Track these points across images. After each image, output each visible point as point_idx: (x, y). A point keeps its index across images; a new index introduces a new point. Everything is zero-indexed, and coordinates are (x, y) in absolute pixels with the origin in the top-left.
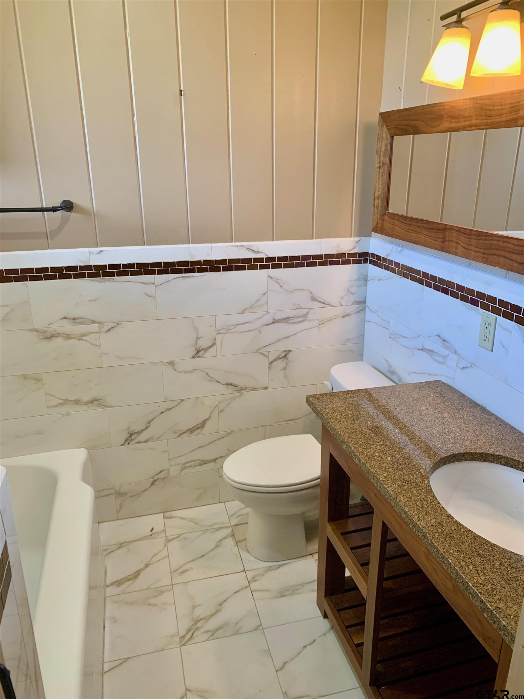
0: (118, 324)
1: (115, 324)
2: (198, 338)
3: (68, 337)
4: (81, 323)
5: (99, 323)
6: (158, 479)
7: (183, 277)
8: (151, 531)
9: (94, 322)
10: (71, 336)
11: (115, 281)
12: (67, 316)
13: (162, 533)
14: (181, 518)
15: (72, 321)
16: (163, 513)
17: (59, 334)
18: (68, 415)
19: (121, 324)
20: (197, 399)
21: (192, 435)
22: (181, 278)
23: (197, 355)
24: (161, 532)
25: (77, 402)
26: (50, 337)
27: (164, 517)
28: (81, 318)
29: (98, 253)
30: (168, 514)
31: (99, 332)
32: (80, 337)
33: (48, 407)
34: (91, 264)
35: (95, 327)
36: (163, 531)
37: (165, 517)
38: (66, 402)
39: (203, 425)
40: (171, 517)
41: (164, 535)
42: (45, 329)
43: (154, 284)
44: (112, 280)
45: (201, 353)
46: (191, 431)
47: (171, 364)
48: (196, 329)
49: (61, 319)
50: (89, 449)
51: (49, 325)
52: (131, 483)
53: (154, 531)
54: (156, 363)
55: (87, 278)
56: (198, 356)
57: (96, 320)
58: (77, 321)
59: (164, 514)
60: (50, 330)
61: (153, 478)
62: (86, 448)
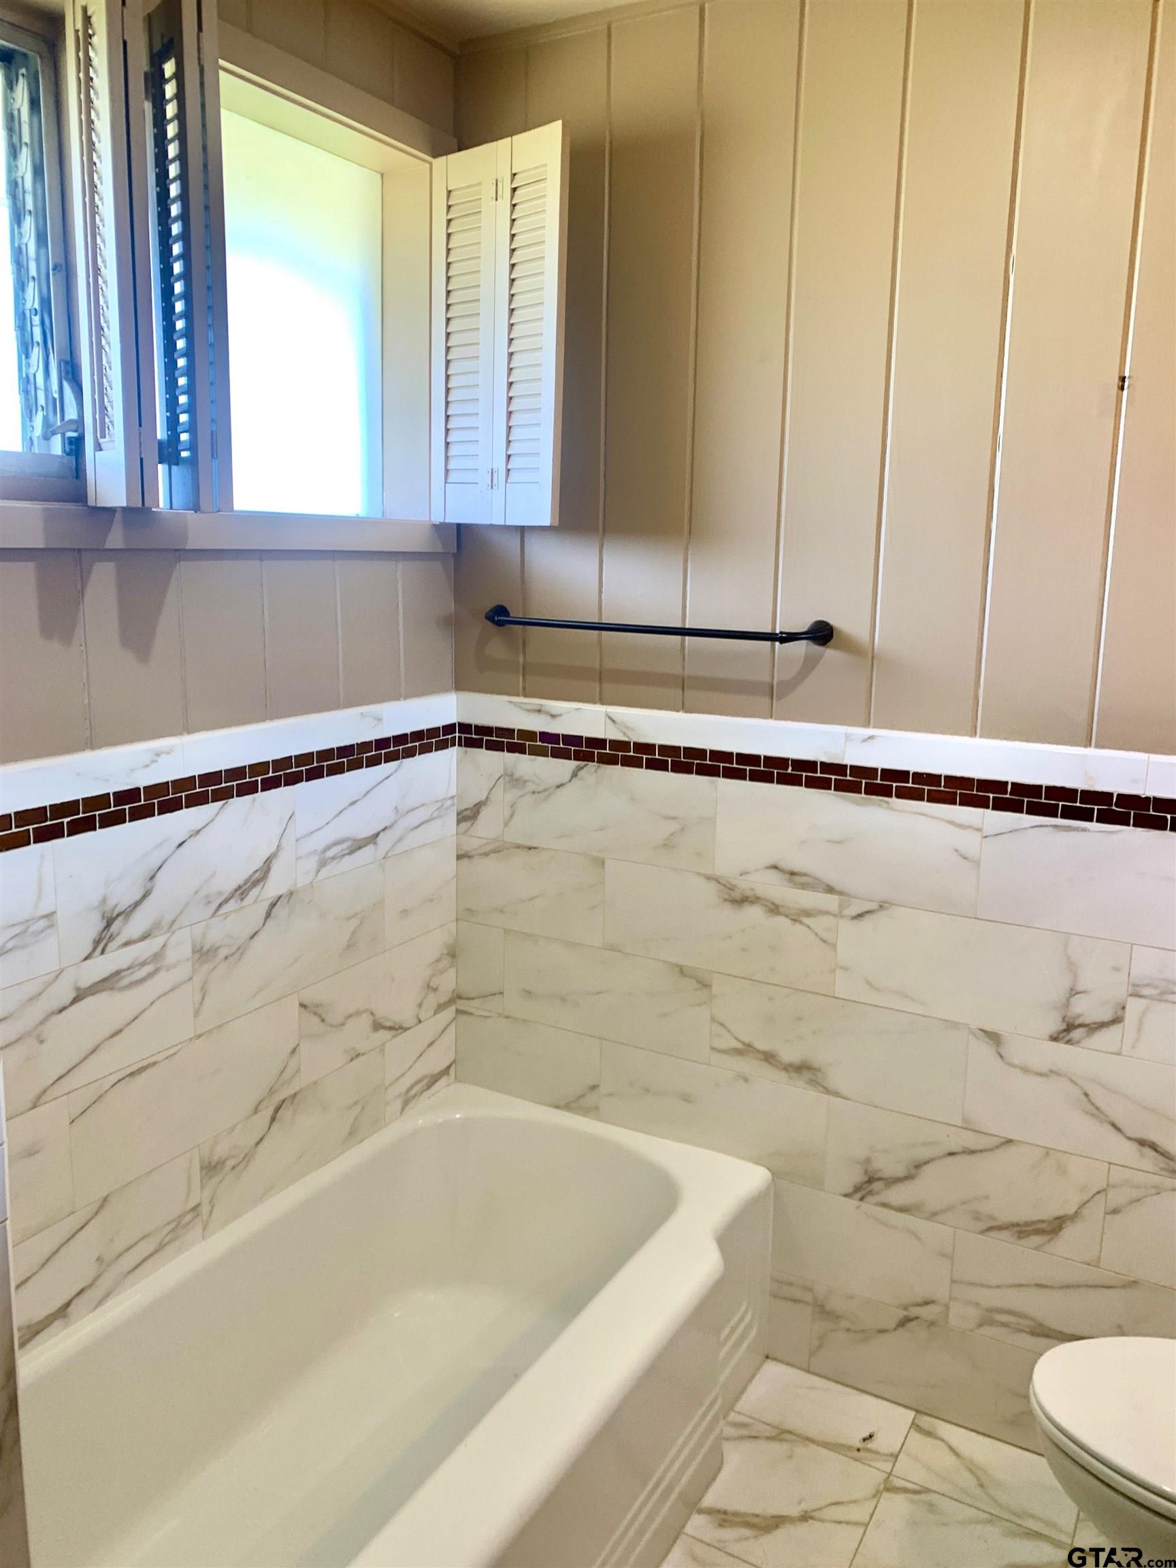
0: (881, 907)
1: (873, 906)
2: (1074, 992)
3: (775, 909)
4: (804, 886)
5: (840, 893)
6: (917, 1318)
7: (1056, 826)
8: (864, 1440)
9: (830, 890)
10: (781, 910)
11: (892, 809)
12: (782, 865)
13: (886, 1461)
14: (951, 1449)
15: (787, 876)
16: (917, 1411)
17: (758, 898)
18: (746, 1080)
19: (888, 908)
20: (1048, 1152)
21: (1018, 1242)
22: (1051, 829)
23: (1065, 1034)
24: (884, 1455)
25: (769, 1058)
26: (742, 901)
27: (913, 1423)
28: (805, 875)
29: (864, 741)
30: (925, 1422)
31: (839, 915)
32: (799, 916)
33: (713, 1049)
34: (844, 762)
35: (831, 902)
36: (892, 1455)
37: (915, 1426)
38: (745, 1050)
39: (1055, 1226)
40: (929, 1434)
41: (887, 1467)
42: (734, 882)
43: (979, 830)
44: (885, 805)
45: (1077, 1034)
46: (1022, 1230)
47: (994, 1038)
48: (1072, 967)
49: (767, 868)
50: (775, 1174)
51: (741, 875)
52: (852, 1297)
53: (871, 1445)
54: (955, 1025)
55: (832, 791)
56: (1067, 1038)
57: (838, 887)
58: (798, 879)
59: (918, 1416)
60: (744, 885)
61: (906, 1308)
62: (770, 1170)
